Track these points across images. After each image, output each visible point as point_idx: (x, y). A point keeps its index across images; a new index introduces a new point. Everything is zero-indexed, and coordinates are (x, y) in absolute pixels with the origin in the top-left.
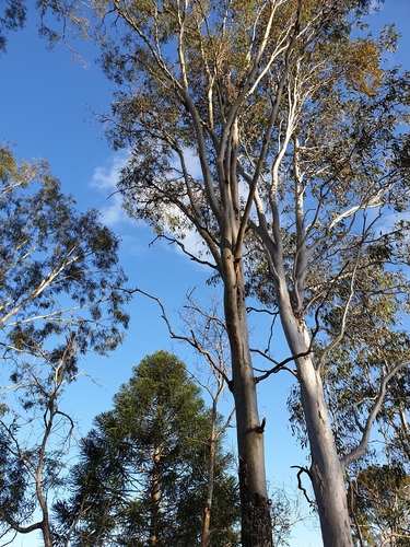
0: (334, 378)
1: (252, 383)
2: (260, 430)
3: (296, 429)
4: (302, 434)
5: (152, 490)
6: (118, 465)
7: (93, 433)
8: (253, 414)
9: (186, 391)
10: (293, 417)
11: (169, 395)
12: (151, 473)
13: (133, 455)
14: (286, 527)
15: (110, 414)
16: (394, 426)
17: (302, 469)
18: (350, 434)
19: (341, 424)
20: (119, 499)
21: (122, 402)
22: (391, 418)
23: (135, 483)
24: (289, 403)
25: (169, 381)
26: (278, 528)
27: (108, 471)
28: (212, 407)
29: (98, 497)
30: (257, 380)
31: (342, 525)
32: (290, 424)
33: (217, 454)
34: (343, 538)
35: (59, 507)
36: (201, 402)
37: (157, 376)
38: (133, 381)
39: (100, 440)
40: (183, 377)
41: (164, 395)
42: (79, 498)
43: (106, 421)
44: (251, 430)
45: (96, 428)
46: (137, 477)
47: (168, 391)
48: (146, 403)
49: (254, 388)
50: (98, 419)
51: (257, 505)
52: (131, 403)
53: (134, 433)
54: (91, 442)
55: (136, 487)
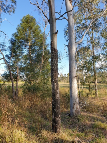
0: (77, 23)
1: (55, 20)
2: (56, 33)
3: (65, 37)
4: (67, 38)
5: (29, 52)
6: (20, 46)
7: (12, 38)
8: (55, 29)
9: (36, 27)
10: (65, 34)
11: (32, 28)
12: (29, 48)
13: (23, 44)
14: (61, 59)
15: (16, 33)
16: (90, 37)
17: (66, 45)
18: (79, 39)
19: (77, 36)
20: (21, 54)
21: (19, 30)
22: (90, 34)
23: (25, 51)
24: (64, 30)
25: (31, 24)
26: (59, 59)
27: (17, 48)
28: (43, 32)
29: (16, 54)
30: (56, 19)
31: (74, 57)
32: (64, 36)
33: (45, 44)
34: (73, 59)
35: (7, 56)
36: (41, 30)
37: (28, 22)
38: (21, 24)
39: (14, 40)
40: (35, 23)
41: (30, 28)
42: (11, 54)
43: (15, 35)
44: (54, 33)
45: (13, 37)
46: (25, 49)
47: (31, 27)
48: (25, 30)
49: (56, 21)
50: (13, 35)
51: (55, 51)
52: (21, 30)
53: (23, 38)
54: (12, 41)
55: (25, 52)
